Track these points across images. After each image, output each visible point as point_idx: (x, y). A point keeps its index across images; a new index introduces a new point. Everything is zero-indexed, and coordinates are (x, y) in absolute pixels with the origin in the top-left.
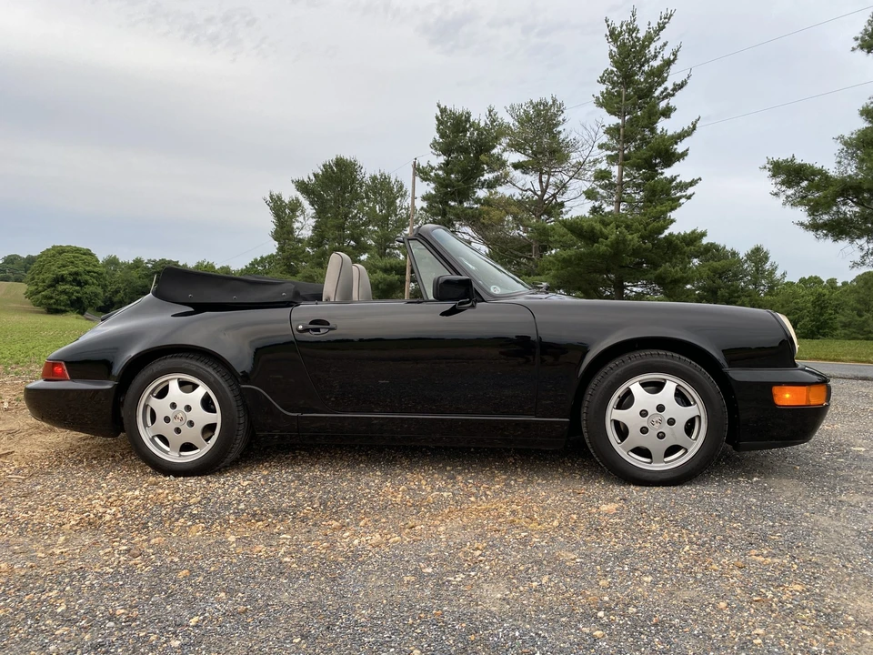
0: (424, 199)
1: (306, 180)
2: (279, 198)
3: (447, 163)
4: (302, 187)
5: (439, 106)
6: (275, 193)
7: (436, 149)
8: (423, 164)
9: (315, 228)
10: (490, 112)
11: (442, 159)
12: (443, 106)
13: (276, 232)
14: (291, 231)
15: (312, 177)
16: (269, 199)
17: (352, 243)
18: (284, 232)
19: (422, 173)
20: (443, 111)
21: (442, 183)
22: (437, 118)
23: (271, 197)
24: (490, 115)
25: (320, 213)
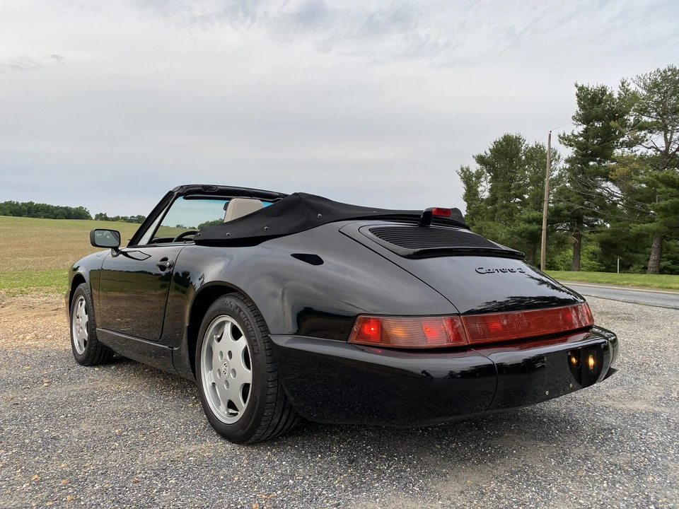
0: (567, 161)
1: (483, 154)
2: (468, 169)
3: (586, 131)
4: (481, 160)
5: (576, 86)
6: (465, 166)
7: (578, 120)
8: (568, 133)
9: (491, 190)
10: (623, 83)
11: (582, 128)
12: (580, 85)
13: (466, 195)
14: (476, 193)
15: (489, 152)
16: (460, 171)
17: (518, 200)
18: (471, 195)
19: (567, 140)
20: (581, 89)
21: (582, 148)
22: (577, 95)
23: (462, 169)
24: (623, 86)
25: (494, 179)
